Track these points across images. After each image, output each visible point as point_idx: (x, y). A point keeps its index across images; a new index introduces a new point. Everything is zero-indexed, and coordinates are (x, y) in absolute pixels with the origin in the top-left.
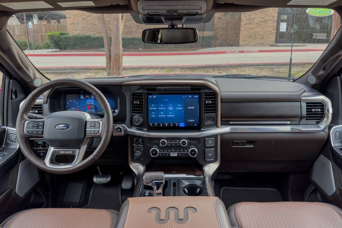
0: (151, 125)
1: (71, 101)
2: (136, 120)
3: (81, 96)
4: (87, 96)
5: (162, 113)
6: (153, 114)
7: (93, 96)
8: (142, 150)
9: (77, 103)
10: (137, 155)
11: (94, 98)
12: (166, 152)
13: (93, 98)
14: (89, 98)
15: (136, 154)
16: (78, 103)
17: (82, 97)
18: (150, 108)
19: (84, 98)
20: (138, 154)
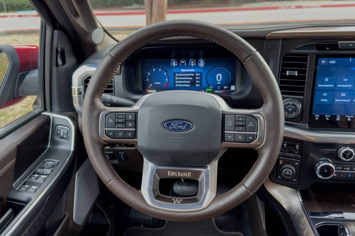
0: (317, 119)
1: (154, 70)
2: (289, 108)
3: (173, 61)
4: (183, 62)
5: (344, 95)
6: (324, 98)
7: (192, 62)
8: (296, 163)
9: (165, 74)
10: (288, 173)
11: (194, 66)
12: (347, 170)
13: (192, 65)
14: (186, 64)
15: (286, 171)
16: (167, 73)
17: (174, 64)
18: (320, 85)
19: (177, 65)
20: (290, 172)
